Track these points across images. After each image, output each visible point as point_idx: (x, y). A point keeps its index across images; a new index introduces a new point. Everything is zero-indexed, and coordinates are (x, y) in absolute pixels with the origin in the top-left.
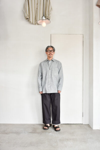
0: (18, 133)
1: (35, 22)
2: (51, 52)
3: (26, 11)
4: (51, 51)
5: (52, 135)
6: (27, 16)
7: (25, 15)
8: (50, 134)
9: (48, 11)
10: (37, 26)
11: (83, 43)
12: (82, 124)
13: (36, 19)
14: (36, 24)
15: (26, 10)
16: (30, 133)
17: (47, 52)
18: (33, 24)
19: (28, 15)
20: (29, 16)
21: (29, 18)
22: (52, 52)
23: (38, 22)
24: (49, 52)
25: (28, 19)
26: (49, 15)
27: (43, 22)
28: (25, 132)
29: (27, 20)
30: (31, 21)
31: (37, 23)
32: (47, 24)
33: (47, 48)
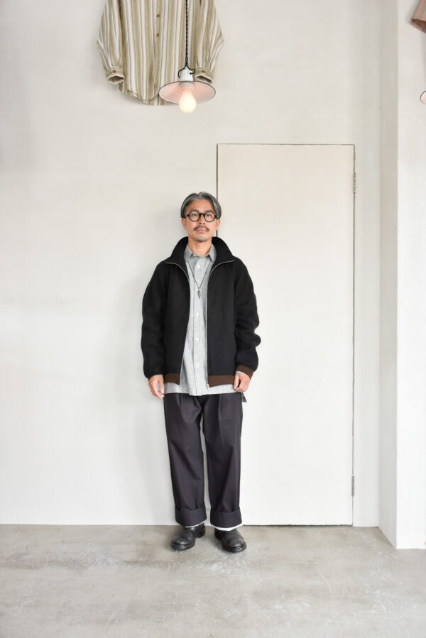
0: (75, 565)
1: (149, 91)
2: (203, 221)
3: (112, 44)
4: (204, 215)
5: (223, 571)
6: (117, 68)
7: (107, 62)
8: (215, 567)
9: (207, 47)
10: (156, 108)
11: (354, 181)
12: (351, 526)
13: (155, 82)
14: (156, 101)
15: (111, 39)
16: (130, 566)
17: (187, 218)
18: (139, 99)
19: (121, 62)
20: (124, 66)
21: (125, 73)
22: (209, 219)
23: (164, 93)
24: (195, 218)
25: (118, 80)
26: (208, 61)
27: (182, 90)
28: (105, 560)
29: (117, 83)
30: (133, 86)
31: (158, 95)
32: (200, 99)
33: (188, 202)
